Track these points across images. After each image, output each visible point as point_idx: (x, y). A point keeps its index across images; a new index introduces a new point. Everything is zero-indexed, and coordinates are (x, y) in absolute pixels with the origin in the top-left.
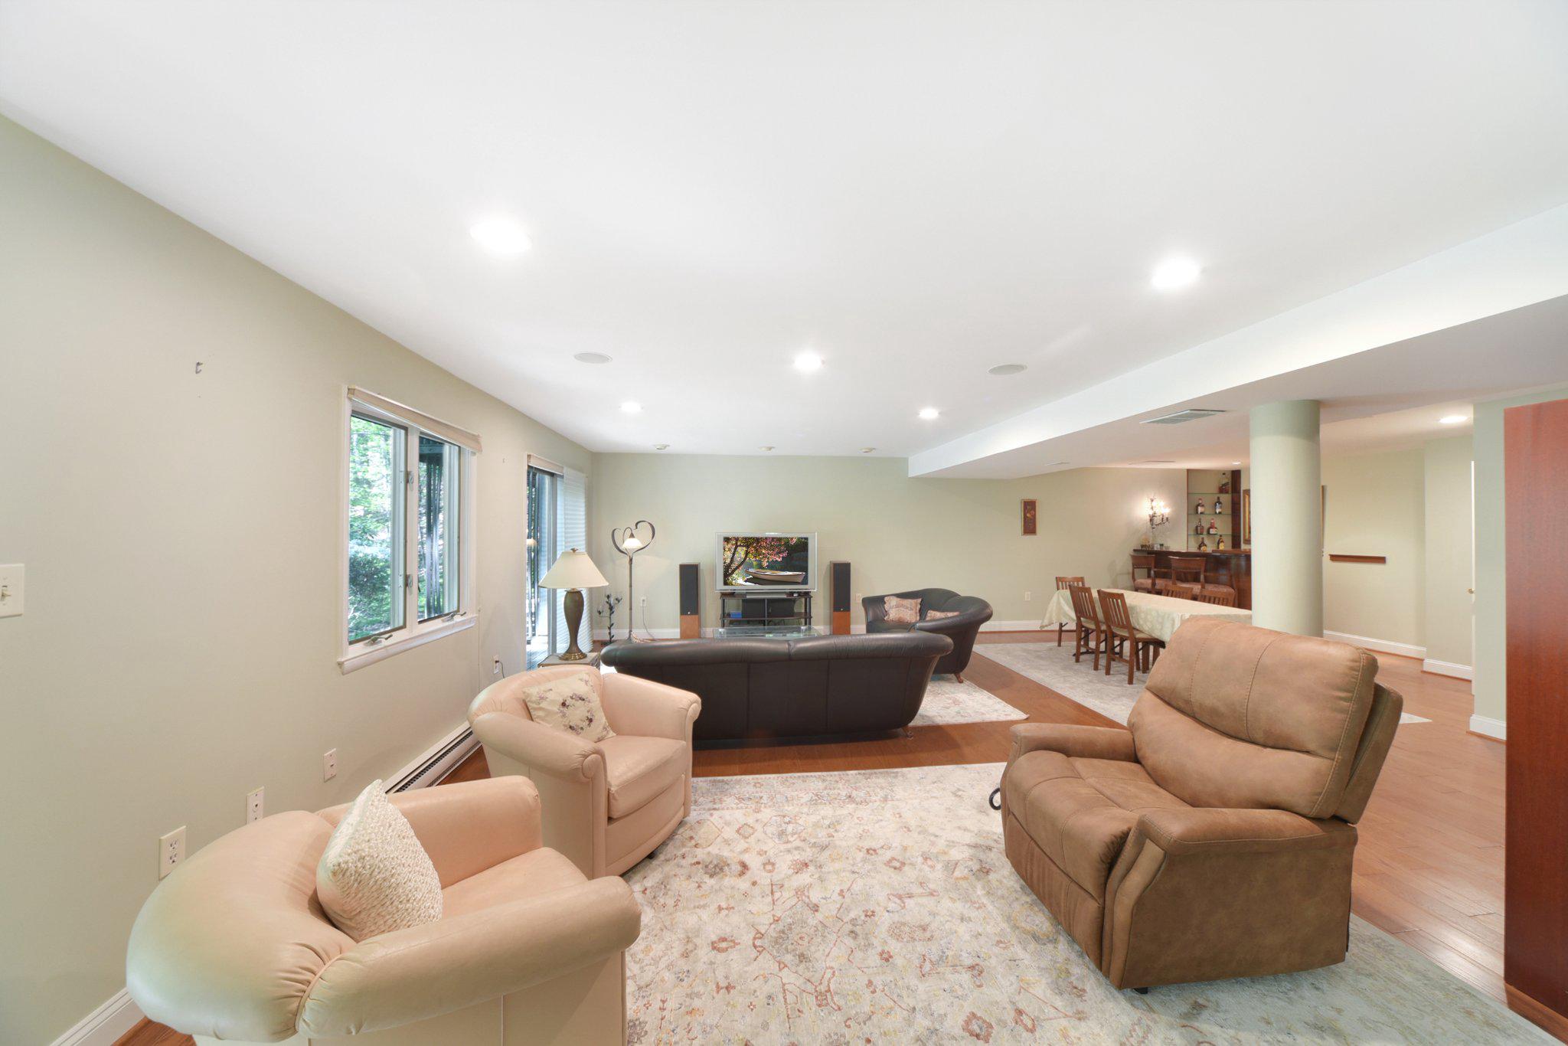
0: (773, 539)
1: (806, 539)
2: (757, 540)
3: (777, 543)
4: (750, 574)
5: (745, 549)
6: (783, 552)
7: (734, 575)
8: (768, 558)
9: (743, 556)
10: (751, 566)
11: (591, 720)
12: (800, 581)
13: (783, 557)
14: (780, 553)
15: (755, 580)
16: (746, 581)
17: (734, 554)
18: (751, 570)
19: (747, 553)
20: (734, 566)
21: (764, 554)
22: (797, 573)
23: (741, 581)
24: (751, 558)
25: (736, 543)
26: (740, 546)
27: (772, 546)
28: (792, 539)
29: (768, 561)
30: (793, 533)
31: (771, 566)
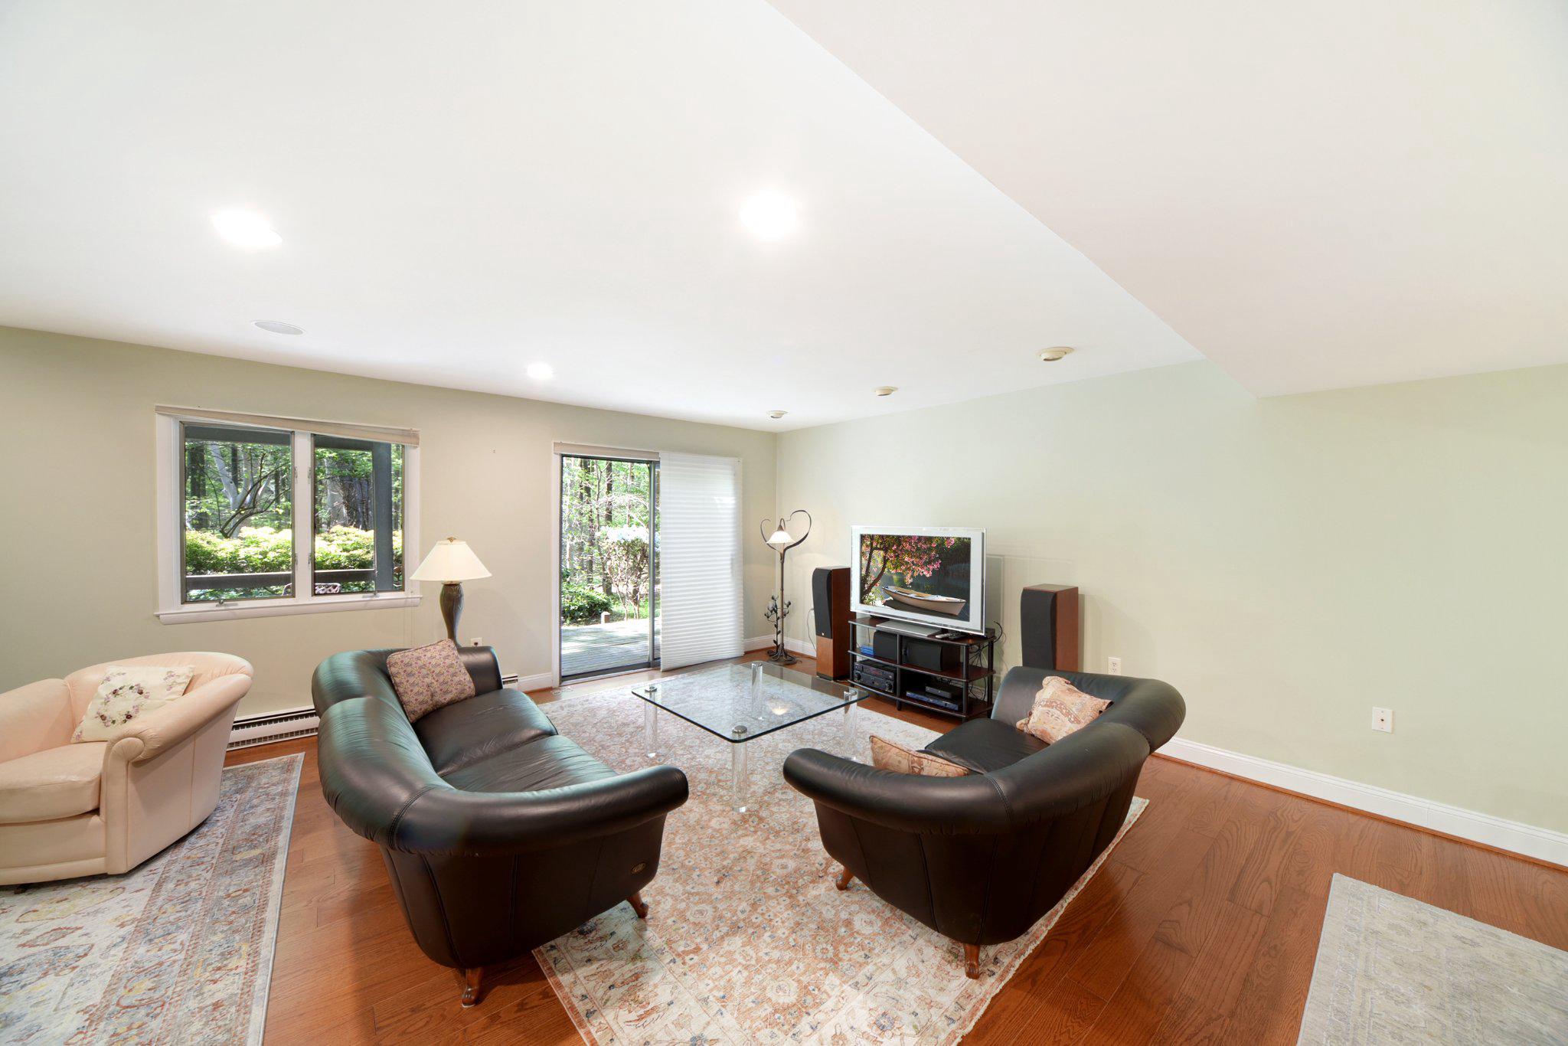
0: (920, 538)
1: (970, 539)
2: (899, 540)
3: (923, 546)
4: (889, 593)
5: (882, 553)
6: (934, 561)
7: (871, 594)
8: (913, 571)
9: (881, 566)
10: (890, 582)
12: (957, 613)
13: (933, 570)
14: (930, 562)
15: (895, 604)
16: (885, 604)
17: (870, 561)
18: (892, 589)
19: (885, 560)
20: (870, 580)
21: (907, 563)
22: (958, 600)
23: (879, 603)
24: (891, 571)
25: (872, 544)
26: (876, 548)
27: (918, 549)
28: (948, 538)
29: (912, 576)
30: (952, 531)
31: (919, 585)
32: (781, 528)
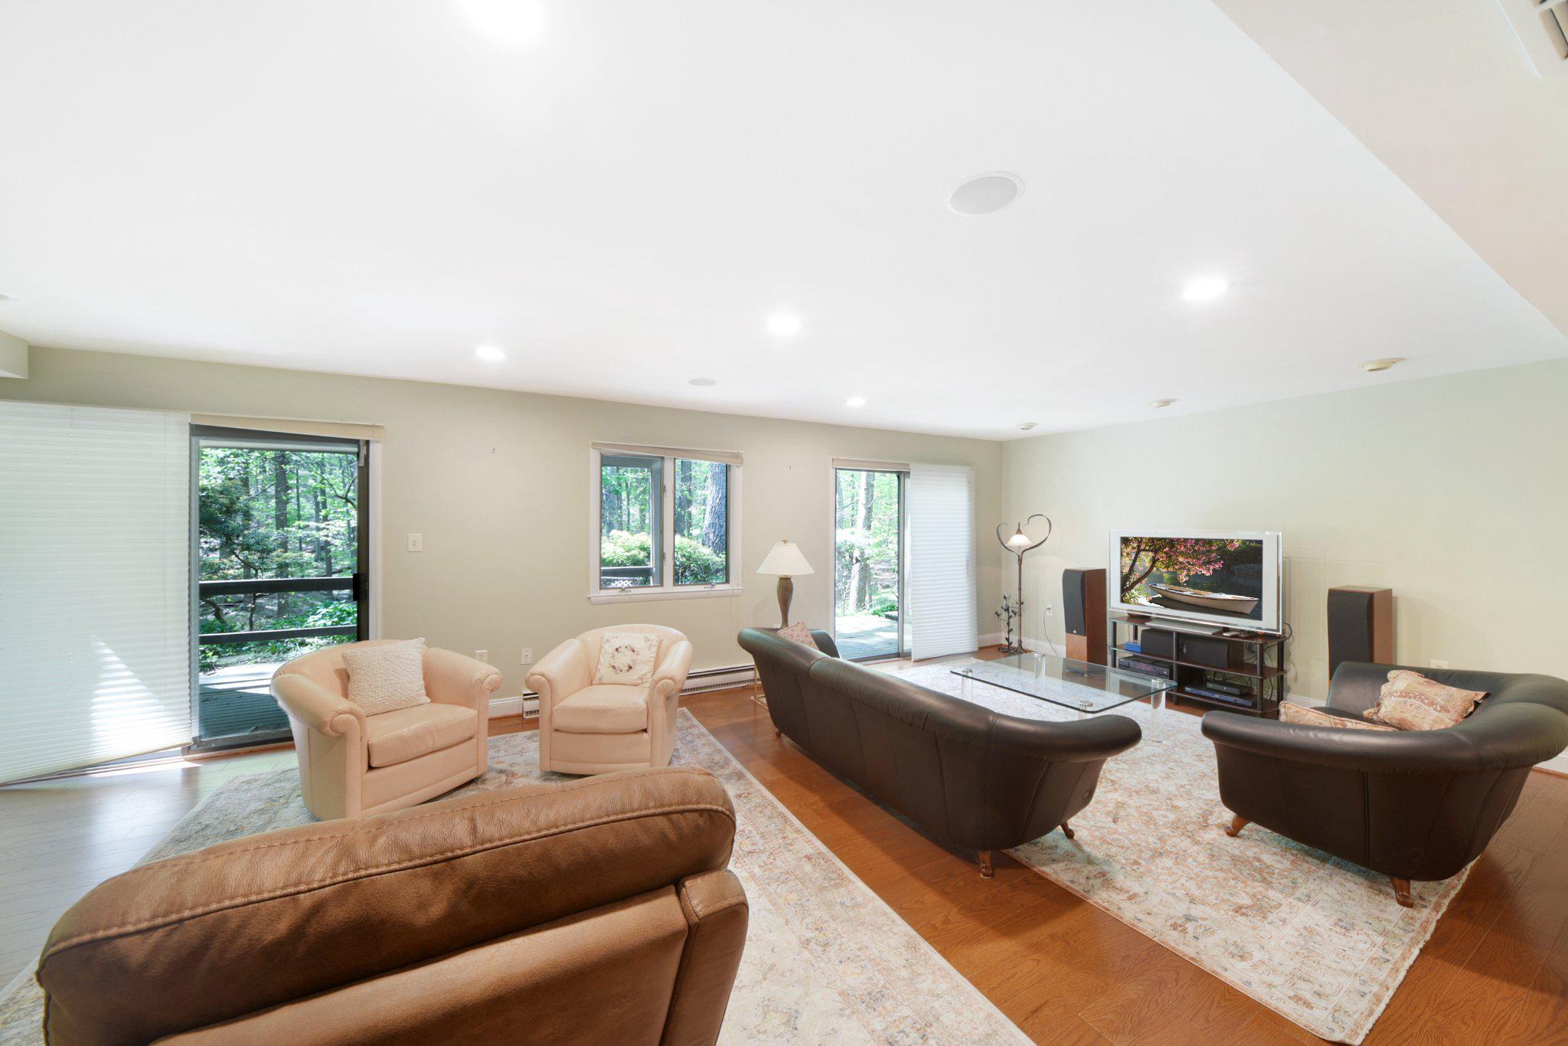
0: (1197, 541)
1: (1260, 542)
2: (1171, 543)
3: (1201, 548)
4: (1159, 591)
5: (1151, 554)
6: (1215, 562)
7: (1133, 591)
8: (1189, 570)
9: (1148, 565)
10: (1160, 580)
11: (630, 668)
12: (1248, 612)
13: (1214, 570)
14: (1209, 563)
15: (1166, 601)
16: (1151, 602)
17: (1135, 561)
18: (1159, 586)
19: (1154, 561)
20: (1133, 578)
21: (1181, 563)
22: (1248, 598)
23: (1143, 600)
24: (1161, 569)
25: (1139, 546)
26: (1144, 550)
27: (1194, 551)
28: (1232, 541)
29: (1188, 575)
30: (1238, 533)
31: (1195, 582)
32: (1019, 532)
